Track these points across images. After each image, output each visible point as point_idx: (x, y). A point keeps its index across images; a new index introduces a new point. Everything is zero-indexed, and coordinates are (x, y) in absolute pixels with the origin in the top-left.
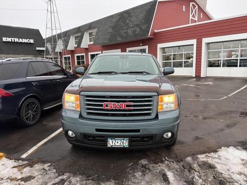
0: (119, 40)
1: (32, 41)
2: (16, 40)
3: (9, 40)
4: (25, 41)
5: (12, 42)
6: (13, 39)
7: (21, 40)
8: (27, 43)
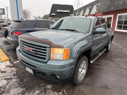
0: (113, 8)
1: (69, 11)
2: (62, 11)
3: (59, 11)
4: (66, 11)
5: (60, 12)
6: (61, 10)
7: (64, 11)
8: (66, 12)
